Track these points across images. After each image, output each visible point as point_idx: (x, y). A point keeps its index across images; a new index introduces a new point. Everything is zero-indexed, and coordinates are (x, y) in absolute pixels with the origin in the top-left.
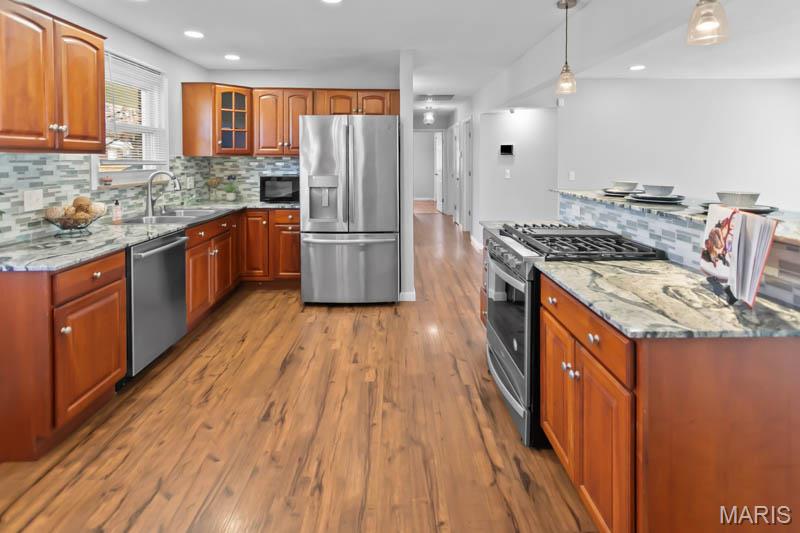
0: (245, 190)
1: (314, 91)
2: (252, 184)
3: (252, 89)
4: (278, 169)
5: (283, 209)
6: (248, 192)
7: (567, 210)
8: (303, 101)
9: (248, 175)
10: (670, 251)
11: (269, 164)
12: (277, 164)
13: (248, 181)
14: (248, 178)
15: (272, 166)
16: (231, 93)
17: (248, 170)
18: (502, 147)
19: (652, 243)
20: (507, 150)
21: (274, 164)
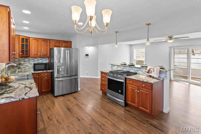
0: (23, 68)
1: (50, 40)
2: (25, 66)
3: (29, 37)
4: (35, 61)
5: (44, 72)
6: (24, 68)
7: (113, 67)
8: (46, 42)
9: (24, 63)
10: (137, 73)
11: (32, 60)
12: (35, 59)
13: (24, 65)
14: (24, 64)
15: (33, 60)
16: (24, 38)
17: (24, 62)
18: (86, 54)
19: (134, 72)
20: (87, 55)
21: (34, 60)
